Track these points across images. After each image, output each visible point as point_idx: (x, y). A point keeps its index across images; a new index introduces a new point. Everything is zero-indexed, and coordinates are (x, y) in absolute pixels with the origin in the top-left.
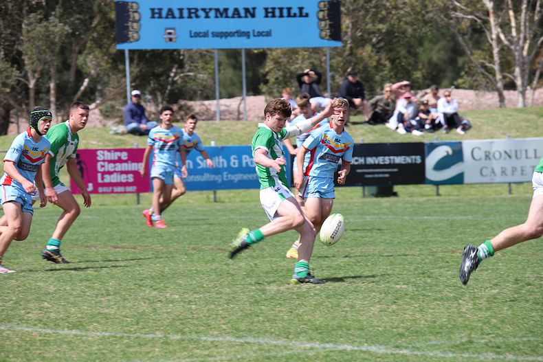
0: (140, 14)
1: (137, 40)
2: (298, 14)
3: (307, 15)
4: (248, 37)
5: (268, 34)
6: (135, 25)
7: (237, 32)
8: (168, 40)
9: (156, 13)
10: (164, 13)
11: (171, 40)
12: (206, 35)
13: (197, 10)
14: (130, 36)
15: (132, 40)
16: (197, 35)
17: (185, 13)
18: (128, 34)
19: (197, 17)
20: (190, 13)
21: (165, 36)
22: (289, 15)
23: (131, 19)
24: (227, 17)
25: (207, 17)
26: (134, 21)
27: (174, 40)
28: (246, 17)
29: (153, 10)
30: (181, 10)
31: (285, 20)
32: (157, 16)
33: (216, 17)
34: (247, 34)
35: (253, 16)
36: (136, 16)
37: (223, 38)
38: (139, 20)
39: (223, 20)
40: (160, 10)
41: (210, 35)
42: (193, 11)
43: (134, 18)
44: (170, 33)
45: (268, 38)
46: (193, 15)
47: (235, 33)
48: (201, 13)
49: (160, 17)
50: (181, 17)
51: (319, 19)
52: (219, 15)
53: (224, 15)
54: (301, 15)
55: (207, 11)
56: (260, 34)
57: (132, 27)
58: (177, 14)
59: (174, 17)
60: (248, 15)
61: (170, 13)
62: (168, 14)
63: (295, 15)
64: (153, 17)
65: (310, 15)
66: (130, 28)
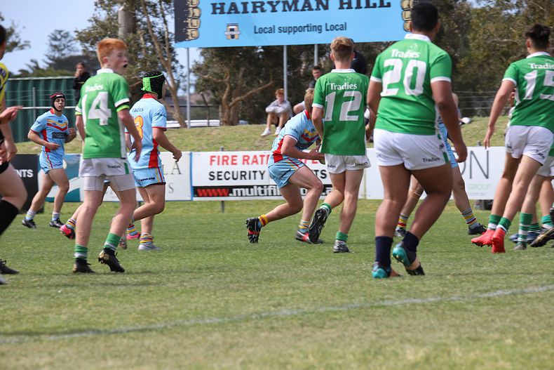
0: (200, 10)
1: (196, 38)
2: (378, 5)
3: (389, 5)
4: (320, 31)
5: (343, 27)
6: (195, 22)
7: (307, 26)
8: (230, 36)
9: (217, 9)
10: (226, 9)
11: (233, 37)
12: (271, 30)
13: (263, 3)
14: (189, 34)
15: (190, 38)
16: (262, 31)
17: (250, 7)
18: (187, 32)
19: (263, 11)
20: (255, 7)
21: (226, 33)
22: (368, 6)
23: (191, 16)
24: (296, 10)
25: (274, 10)
26: (194, 18)
27: (236, 37)
28: (318, 9)
29: (214, 5)
30: (245, 4)
31: (363, 11)
32: (218, 11)
33: (284, 10)
34: (318, 29)
35: (326, 8)
36: (196, 12)
37: (292, 33)
38: (199, 17)
39: (292, 14)
40: (222, 4)
41: (277, 30)
42: (258, 4)
43: (194, 14)
44: (232, 30)
45: (344, 31)
46: (258, 9)
47: (305, 27)
48: (267, 7)
49: (222, 12)
50: (245, 11)
51: (403, 9)
52: (287, 8)
53: (293, 8)
54: (382, 5)
55: (274, 4)
56: (334, 28)
57: (192, 24)
58: (240, 8)
59: (237, 12)
60: (321, 7)
61: (233, 8)
62: (230, 9)
63: (375, 6)
64: (214, 13)
65: (392, 5)
66: (190, 25)
